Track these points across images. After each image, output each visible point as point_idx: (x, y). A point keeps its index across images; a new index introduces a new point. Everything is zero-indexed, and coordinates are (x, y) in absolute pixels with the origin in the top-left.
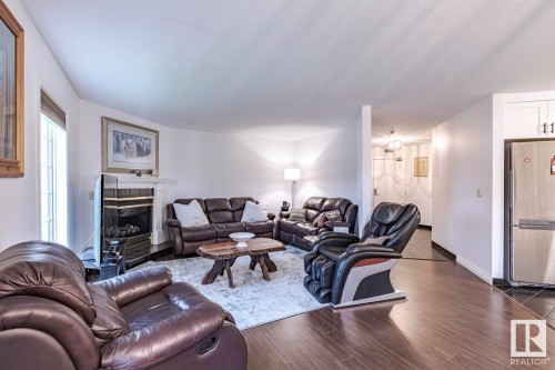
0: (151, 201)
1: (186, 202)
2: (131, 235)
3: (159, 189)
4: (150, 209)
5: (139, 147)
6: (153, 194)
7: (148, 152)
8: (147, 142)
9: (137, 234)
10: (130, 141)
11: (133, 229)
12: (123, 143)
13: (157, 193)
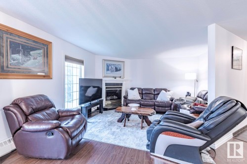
0: (121, 88)
1: (132, 89)
2: (114, 99)
3: (124, 83)
4: (121, 90)
5: (116, 68)
6: (122, 85)
7: (120, 70)
8: (120, 66)
9: (116, 99)
10: (112, 66)
11: (115, 97)
12: (110, 67)
13: (123, 85)
